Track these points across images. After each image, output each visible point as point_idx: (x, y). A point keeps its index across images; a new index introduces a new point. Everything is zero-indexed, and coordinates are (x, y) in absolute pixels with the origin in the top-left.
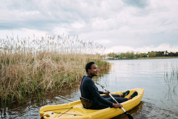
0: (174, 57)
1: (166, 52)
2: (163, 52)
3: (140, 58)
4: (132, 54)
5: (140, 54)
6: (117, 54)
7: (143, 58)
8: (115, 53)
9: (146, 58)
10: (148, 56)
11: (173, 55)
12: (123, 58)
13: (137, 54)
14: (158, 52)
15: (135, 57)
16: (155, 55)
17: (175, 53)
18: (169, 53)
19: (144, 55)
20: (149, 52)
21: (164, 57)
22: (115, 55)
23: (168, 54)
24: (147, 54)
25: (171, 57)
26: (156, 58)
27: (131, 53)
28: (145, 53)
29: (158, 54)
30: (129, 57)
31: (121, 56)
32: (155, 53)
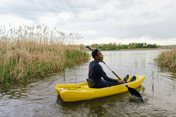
0: (151, 49)
1: (145, 44)
2: (142, 44)
3: (121, 49)
4: (115, 45)
5: (122, 45)
6: (100, 45)
7: (125, 49)
8: (98, 44)
9: (127, 49)
10: (129, 47)
11: (151, 47)
12: (106, 49)
13: (119, 45)
14: (138, 44)
15: (117, 48)
16: (135, 46)
17: (153, 45)
18: (148, 45)
19: (125, 46)
20: (130, 44)
21: (143, 49)
22: (98, 46)
23: (146, 46)
24: (128, 46)
25: (149, 49)
26: (136, 49)
27: (113, 45)
28: (126, 45)
29: (138, 45)
30: (111, 48)
31: (104, 47)
32: (136, 45)
